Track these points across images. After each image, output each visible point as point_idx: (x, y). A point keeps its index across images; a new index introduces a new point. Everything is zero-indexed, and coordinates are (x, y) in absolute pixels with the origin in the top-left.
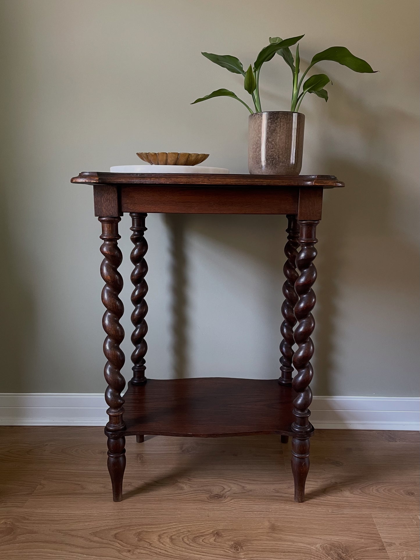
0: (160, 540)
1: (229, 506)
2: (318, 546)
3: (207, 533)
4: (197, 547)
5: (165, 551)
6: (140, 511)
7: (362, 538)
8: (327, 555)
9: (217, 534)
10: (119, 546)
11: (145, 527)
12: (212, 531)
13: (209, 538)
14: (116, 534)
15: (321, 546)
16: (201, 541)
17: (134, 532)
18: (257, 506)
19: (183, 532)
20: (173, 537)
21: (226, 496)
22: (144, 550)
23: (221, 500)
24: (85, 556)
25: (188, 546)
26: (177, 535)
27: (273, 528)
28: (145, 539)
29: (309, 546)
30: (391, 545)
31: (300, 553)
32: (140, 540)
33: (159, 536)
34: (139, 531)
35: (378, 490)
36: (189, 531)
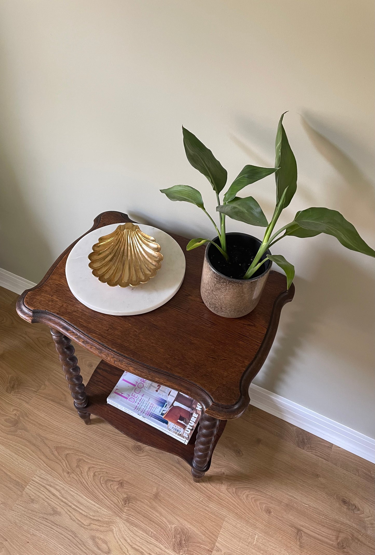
0: (88, 472)
1: (141, 461)
2: (173, 526)
3: (116, 480)
4: (105, 489)
5: (87, 483)
6: (88, 439)
7: (204, 535)
8: (173, 537)
9: (121, 484)
10: (65, 465)
11: (85, 456)
12: (120, 479)
13: (115, 485)
14: (67, 454)
15: (175, 527)
16: (109, 485)
17: (77, 457)
18: (158, 470)
19: (103, 472)
20: (96, 473)
21: (144, 451)
22: (76, 476)
23: (139, 453)
24: (45, 465)
25: (100, 485)
26: (99, 472)
27: (156, 496)
28: (81, 467)
29: (168, 523)
30: (219, 550)
31: (159, 526)
32: (78, 466)
33: (89, 468)
34: (81, 458)
35: (247, 496)
36: (107, 472)
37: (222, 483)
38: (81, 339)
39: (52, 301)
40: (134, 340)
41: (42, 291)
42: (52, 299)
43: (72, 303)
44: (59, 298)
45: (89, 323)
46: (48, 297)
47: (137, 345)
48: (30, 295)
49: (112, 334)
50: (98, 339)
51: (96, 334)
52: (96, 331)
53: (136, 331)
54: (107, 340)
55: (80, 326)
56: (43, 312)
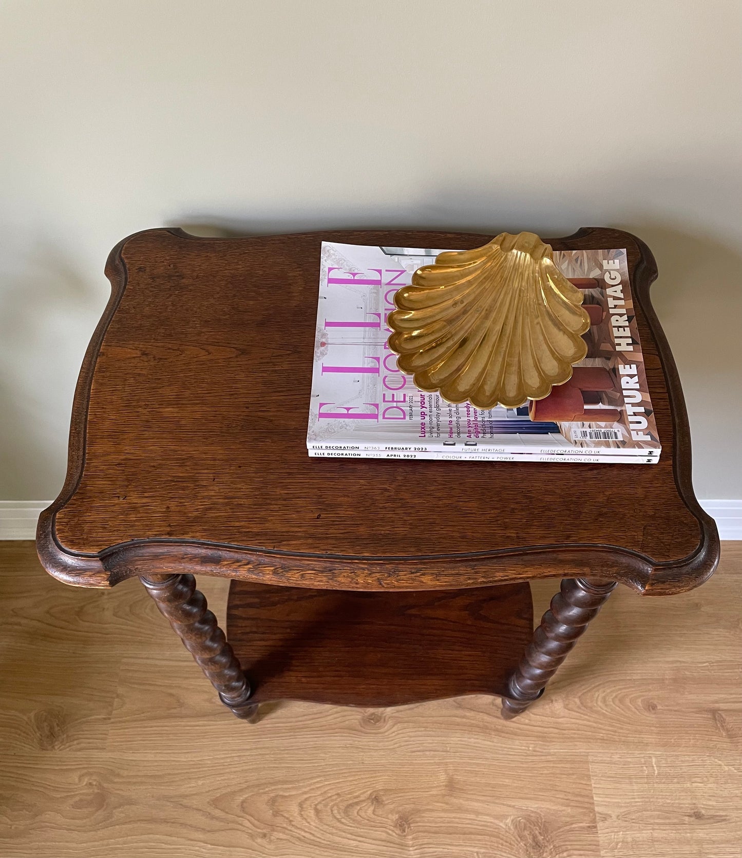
0: (302, 813)
1: (390, 739)
2: (509, 821)
3: (362, 798)
4: (351, 826)
5: (311, 833)
6: (268, 754)
7: (568, 806)
8: (519, 839)
9: (376, 800)
10: (251, 826)
11: (280, 786)
12: (369, 793)
13: (366, 808)
14: (243, 802)
15: (512, 821)
16: (356, 814)
17: (266, 798)
18: (429, 740)
19: (330, 797)
20: (319, 807)
21: (387, 718)
22: (284, 833)
23: (380, 728)
24: (209, 846)
25: (339, 825)
26: (323, 802)
27: (452, 787)
28: (282, 811)
29: (496, 822)
30: (605, 818)
31: (484, 835)
32: (276, 814)
33: (301, 805)
34: (272, 795)
35: (604, 700)
36: (338, 794)
37: (552, 701)
38: (265, 567)
39: (134, 509)
40: (394, 511)
41: (90, 497)
42: (130, 503)
43: (187, 492)
44: (146, 495)
45: (264, 520)
46: (117, 504)
47: (412, 519)
48: (65, 520)
49: (334, 521)
50: (310, 548)
51: (299, 538)
52: (293, 532)
53: (386, 490)
54: (334, 542)
55: (245, 538)
56: (126, 548)
